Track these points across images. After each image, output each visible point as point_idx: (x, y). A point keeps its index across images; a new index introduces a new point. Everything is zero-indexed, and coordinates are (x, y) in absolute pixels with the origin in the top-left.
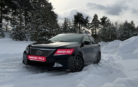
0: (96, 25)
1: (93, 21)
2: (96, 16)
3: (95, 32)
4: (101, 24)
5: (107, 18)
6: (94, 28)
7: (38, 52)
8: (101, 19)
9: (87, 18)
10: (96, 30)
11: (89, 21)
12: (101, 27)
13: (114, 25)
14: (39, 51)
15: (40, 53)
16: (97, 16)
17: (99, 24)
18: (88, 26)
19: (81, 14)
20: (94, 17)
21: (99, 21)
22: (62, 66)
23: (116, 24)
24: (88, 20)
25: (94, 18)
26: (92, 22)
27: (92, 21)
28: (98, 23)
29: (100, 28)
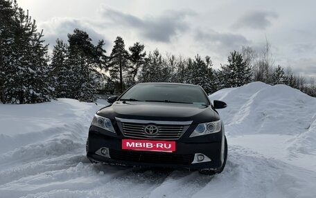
0: (122, 61)
1: (114, 51)
2: (119, 42)
3: (119, 76)
4: (131, 60)
5: (143, 47)
6: (116, 68)
7: (148, 131)
8: (132, 49)
9: (101, 43)
10: (121, 72)
11: (105, 51)
12: (131, 67)
13: (168, 63)
14: (151, 126)
15: (155, 131)
16: (123, 42)
17: (128, 59)
18: (104, 63)
19: (85, 33)
20: (117, 43)
21: (126, 53)
22: (210, 160)
23: (172, 62)
24: (103, 48)
25: (115, 44)
26: (112, 54)
27: (111, 52)
28: (125, 56)
29: (130, 69)
